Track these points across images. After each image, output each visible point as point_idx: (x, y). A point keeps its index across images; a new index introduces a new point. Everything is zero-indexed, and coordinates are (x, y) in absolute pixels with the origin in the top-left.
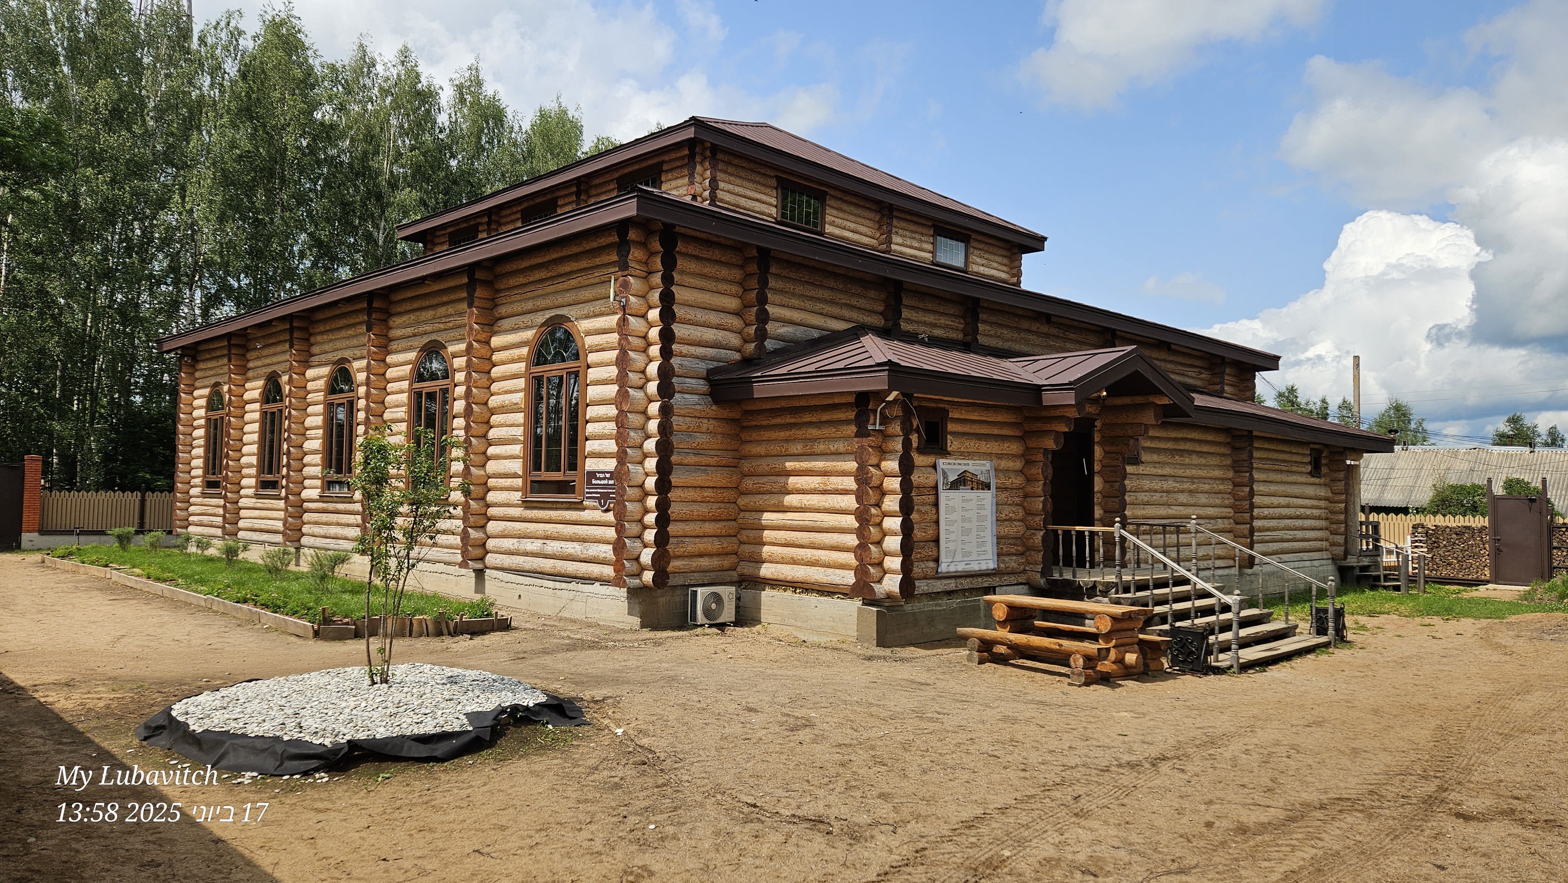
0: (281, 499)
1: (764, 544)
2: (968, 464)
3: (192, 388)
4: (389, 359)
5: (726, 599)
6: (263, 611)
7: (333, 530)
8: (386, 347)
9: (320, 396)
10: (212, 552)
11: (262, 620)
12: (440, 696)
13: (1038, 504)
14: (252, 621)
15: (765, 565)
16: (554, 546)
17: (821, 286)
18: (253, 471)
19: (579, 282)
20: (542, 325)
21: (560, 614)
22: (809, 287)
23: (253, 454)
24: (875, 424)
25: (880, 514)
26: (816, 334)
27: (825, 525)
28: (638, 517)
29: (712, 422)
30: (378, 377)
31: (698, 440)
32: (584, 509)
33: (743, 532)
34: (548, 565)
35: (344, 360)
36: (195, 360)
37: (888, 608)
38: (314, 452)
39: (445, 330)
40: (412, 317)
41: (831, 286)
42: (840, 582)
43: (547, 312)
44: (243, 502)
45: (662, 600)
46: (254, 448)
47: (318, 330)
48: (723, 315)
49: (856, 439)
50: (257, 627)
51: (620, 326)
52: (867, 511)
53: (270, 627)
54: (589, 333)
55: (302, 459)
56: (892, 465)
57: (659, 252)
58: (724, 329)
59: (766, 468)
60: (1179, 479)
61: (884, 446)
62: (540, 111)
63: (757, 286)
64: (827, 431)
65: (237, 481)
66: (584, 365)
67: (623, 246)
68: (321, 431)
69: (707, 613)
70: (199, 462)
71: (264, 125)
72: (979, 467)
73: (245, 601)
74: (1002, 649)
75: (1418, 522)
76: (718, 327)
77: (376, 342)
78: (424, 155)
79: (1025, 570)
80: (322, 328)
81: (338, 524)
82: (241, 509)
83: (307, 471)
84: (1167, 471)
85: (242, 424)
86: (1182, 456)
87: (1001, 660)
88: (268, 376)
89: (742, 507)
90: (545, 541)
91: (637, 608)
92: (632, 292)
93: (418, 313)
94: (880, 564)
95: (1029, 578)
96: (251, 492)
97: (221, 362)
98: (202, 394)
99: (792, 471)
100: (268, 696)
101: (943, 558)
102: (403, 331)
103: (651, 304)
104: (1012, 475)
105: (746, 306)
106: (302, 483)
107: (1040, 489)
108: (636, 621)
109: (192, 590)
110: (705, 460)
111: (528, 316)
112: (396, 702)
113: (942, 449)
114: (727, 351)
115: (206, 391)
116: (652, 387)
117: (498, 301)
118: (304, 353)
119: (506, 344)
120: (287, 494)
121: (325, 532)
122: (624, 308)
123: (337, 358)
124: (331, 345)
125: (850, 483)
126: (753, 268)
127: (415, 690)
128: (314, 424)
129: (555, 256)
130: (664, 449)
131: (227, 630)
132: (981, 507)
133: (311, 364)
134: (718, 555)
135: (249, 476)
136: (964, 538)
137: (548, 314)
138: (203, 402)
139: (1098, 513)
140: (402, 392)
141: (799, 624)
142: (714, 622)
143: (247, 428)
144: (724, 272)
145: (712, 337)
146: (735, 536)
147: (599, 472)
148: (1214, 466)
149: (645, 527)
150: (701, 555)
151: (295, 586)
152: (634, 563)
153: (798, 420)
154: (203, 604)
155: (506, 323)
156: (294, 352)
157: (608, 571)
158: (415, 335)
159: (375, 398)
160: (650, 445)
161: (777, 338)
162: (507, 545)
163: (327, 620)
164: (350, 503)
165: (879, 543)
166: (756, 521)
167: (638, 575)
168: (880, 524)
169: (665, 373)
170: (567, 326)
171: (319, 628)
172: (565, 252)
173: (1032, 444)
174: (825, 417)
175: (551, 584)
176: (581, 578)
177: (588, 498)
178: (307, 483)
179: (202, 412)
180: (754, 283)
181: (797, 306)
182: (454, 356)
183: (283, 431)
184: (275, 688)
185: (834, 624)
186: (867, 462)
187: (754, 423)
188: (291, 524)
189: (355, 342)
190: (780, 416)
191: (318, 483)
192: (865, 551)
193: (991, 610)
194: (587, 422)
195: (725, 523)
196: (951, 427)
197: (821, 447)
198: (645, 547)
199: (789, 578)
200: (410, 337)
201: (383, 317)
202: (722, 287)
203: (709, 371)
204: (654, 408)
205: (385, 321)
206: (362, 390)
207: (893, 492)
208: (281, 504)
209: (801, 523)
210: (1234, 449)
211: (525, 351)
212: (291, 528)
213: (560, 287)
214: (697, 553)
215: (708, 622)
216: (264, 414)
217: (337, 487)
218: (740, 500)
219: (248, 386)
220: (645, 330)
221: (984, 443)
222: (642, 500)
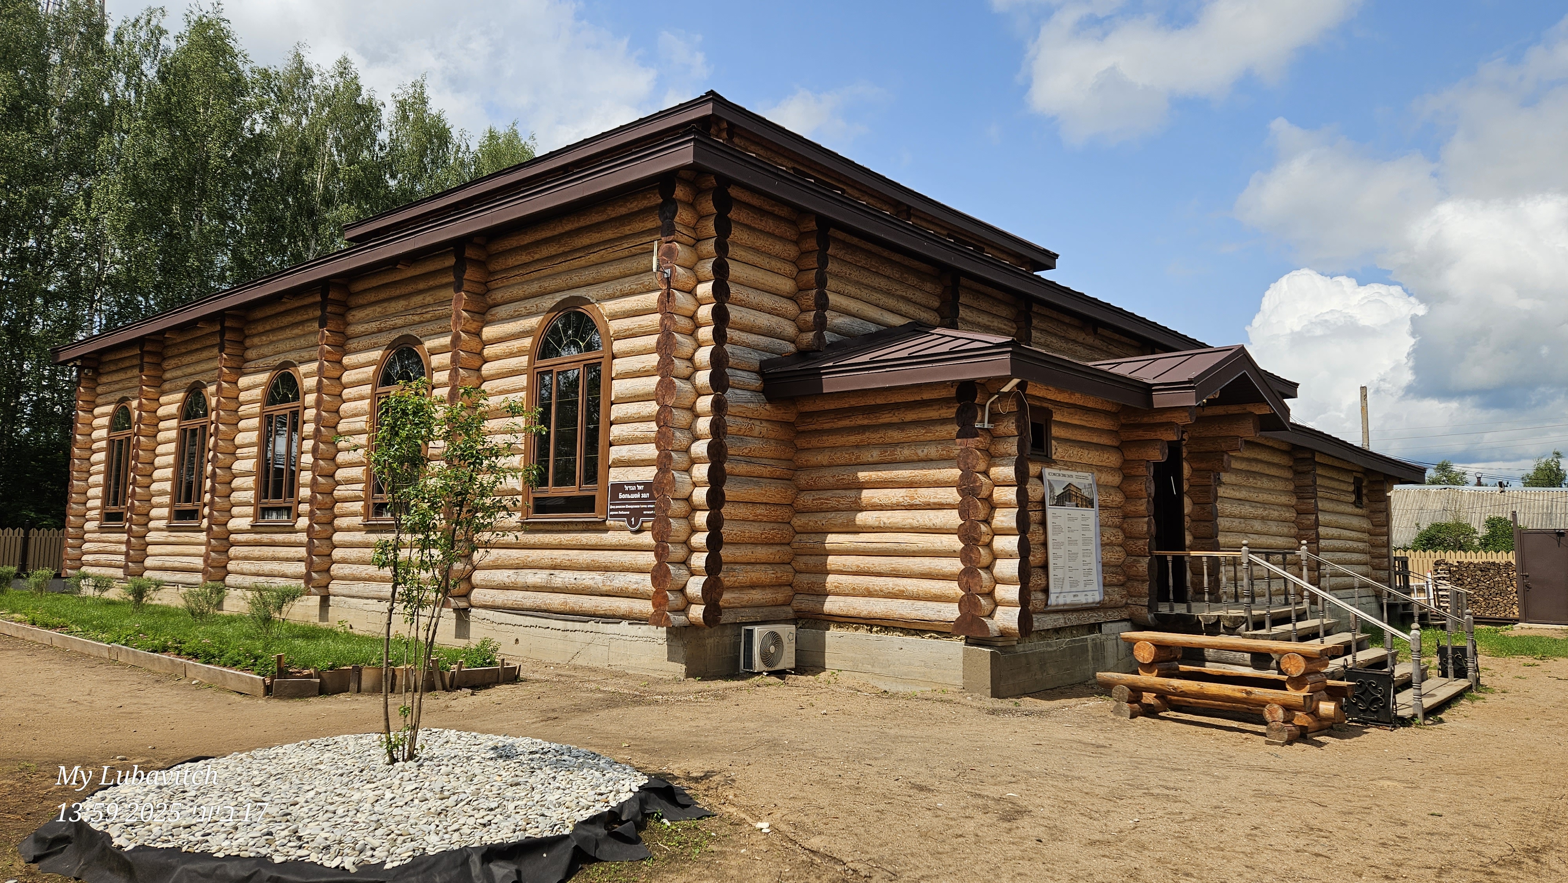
0: (202, 531)
1: (828, 573)
2: (1072, 476)
3: (92, 405)
4: (346, 360)
5: (785, 640)
6: (189, 662)
7: (267, 567)
8: (342, 346)
9: (256, 408)
10: (112, 594)
11: (189, 674)
12: (497, 778)
13: (1143, 525)
14: (174, 676)
15: (829, 598)
16: (564, 578)
17: (877, 273)
18: (166, 499)
19: (602, 257)
20: (551, 310)
21: (573, 662)
22: (866, 274)
23: (167, 480)
24: (982, 421)
25: (990, 532)
26: (873, 328)
27: (914, 547)
28: (683, 538)
29: (764, 424)
30: (333, 381)
31: (750, 445)
32: (606, 530)
33: (799, 558)
34: (556, 600)
35: (288, 364)
36: (97, 373)
37: (1000, 648)
38: (245, 474)
39: (421, 322)
40: (378, 309)
41: (887, 274)
42: (934, 617)
43: (557, 294)
44: (151, 536)
45: (710, 642)
46: (169, 472)
47: (254, 332)
48: (777, 298)
49: (958, 441)
50: (182, 682)
51: (662, 303)
52: (976, 528)
53: (201, 682)
54: (614, 317)
55: (230, 483)
56: (1007, 471)
57: (710, 215)
58: (778, 315)
59: (831, 480)
60: (1254, 504)
61: (992, 450)
62: (490, 132)
63: (816, 265)
64: (913, 433)
65: (145, 512)
66: (607, 355)
67: (668, 208)
68: (255, 449)
69: (767, 658)
70: (98, 491)
71: (184, 131)
72: (1082, 480)
73: (165, 650)
74: (1149, 698)
75: (1438, 558)
76: (772, 312)
77: (331, 339)
78: (364, 169)
79: (1127, 603)
80: (260, 329)
81: (274, 559)
82: (148, 544)
83: (236, 496)
84: (1243, 494)
85: (154, 444)
86: (1255, 478)
87: (1150, 712)
88: (188, 388)
89: (797, 529)
90: (552, 572)
91: (681, 652)
92: (678, 262)
93: (386, 305)
94: (990, 594)
95: (1133, 614)
96: (163, 524)
97: (129, 374)
98: (103, 414)
99: (867, 482)
100: (231, 785)
101: (1052, 589)
102: (366, 326)
103: (701, 277)
104: (1112, 491)
105: (802, 289)
106: (230, 511)
107: (1143, 508)
108: (680, 668)
109: (90, 638)
110: (757, 470)
111: (532, 300)
112: (438, 790)
113: (1047, 456)
114: (781, 341)
115: (110, 409)
116: (703, 378)
117: (493, 285)
118: (236, 358)
119: (502, 335)
120: (210, 525)
121: (257, 568)
122: (668, 281)
123: (279, 362)
124: (271, 347)
125: (952, 495)
126: (811, 244)
127: (458, 770)
128: (247, 441)
129: (569, 227)
130: (717, 453)
131: (142, 687)
132: (1085, 527)
133: (245, 371)
134: (771, 586)
135: (161, 506)
136: (1071, 564)
137: (559, 297)
138: (105, 421)
139: (1188, 539)
140: (362, 398)
141: (877, 671)
142: (773, 669)
143: (160, 449)
144: (778, 247)
145: (766, 322)
146: (789, 564)
147: (628, 484)
148: (1281, 491)
149: (692, 550)
150: (753, 586)
151: (228, 631)
152: (679, 595)
153: (873, 422)
154: (106, 655)
155: (502, 311)
156: (224, 356)
157: (646, 607)
158: (380, 331)
159: (328, 406)
160: (700, 448)
161: (835, 330)
162: (501, 578)
163: (282, 672)
164: (291, 533)
165: (989, 568)
166: (817, 545)
167: (683, 610)
168: (989, 545)
169: (718, 361)
170: (585, 309)
171: (272, 682)
172: (583, 222)
173: (1132, 455)
174: (910, 416)
175: (560, 624)
176: (601, 616)
177: (611, 516)
178: (235, 510)
179: (104, 433)
180: (812, 262)
181: (853, 294)
182: (433, 352)
183: (206, 450)
184: (239, 770)
185: (927, 670)
186: (974, 467)
187: (814, 427)
188: (213, 560)
189: (302, 342)
190: (849, 417)
191: (250, 510)
192: (973, 578)
193: (1132, 649)
194: (612, 424)
195: (778, 548)
196: (1055, 431)
197: (906, 453)
198: (692, 574)
199: (864, 614)
200: (374, 333)
201: (338, 310)
202: (776, 264)
203: (762, 362)
204: (705, 403)
205: (342, 316)
206: (310, 399)
207: (1006, 505)
208: (203, 537)
209: (879, 545)
210: (1296, 473)
211: (527, 342)
212: (215, 564)
213: (576, 263)
214: (748, 583)
215: (766, 669)
216: (183, 432)
217: (274, 515)
218: (795, 519)
219: (163, 399)
220: (693, 308)
221: (1086, 452)
222: (688, 516)
